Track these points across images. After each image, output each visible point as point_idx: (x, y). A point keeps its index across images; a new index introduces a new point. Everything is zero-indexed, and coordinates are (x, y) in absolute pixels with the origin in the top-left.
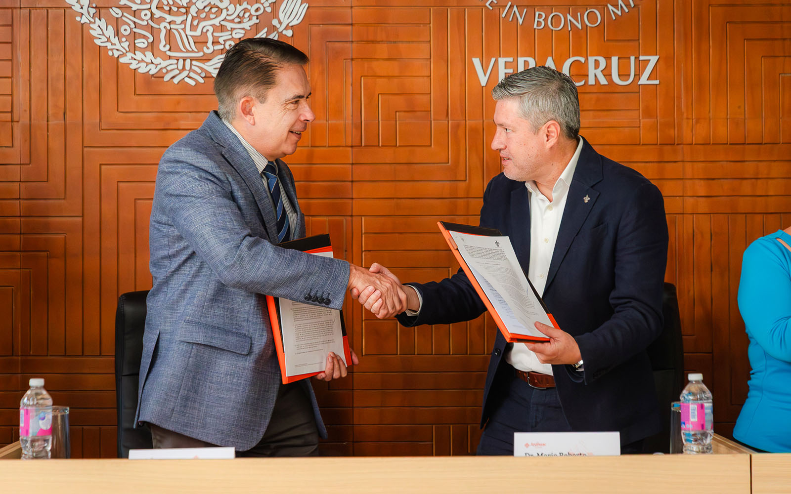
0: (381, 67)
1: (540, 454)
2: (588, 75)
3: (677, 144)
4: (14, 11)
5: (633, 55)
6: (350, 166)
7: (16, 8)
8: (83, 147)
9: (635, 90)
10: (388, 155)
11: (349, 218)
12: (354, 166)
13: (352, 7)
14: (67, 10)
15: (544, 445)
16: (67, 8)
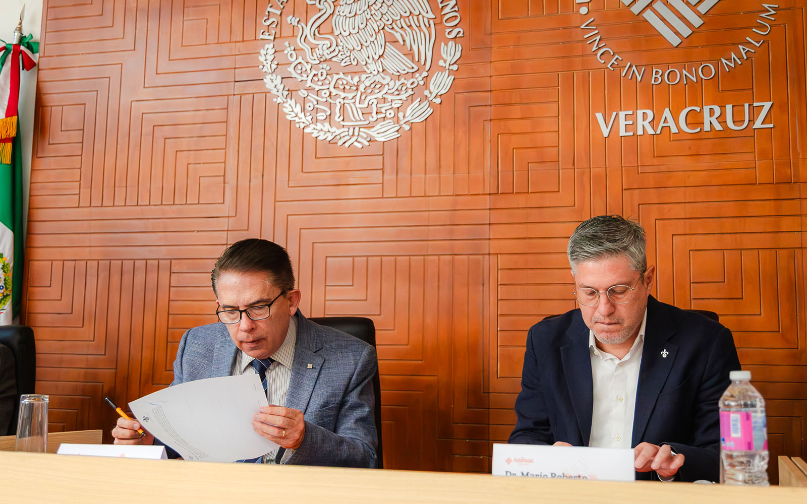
0: (516, 126)
1: (525, 474)
2: (703, 123)
3: (794, 182)
4: (230, 97)
5: (746, 103)
6: (488, 211)
7: (231, 95)
8: (275, 201)
9: (749, 134)
10: (521, 201)
11: (487, 256)
12: (491, 211)
13: (491, 76)
14: (268, 94)
15: (531, 461)
16: (267, 93)
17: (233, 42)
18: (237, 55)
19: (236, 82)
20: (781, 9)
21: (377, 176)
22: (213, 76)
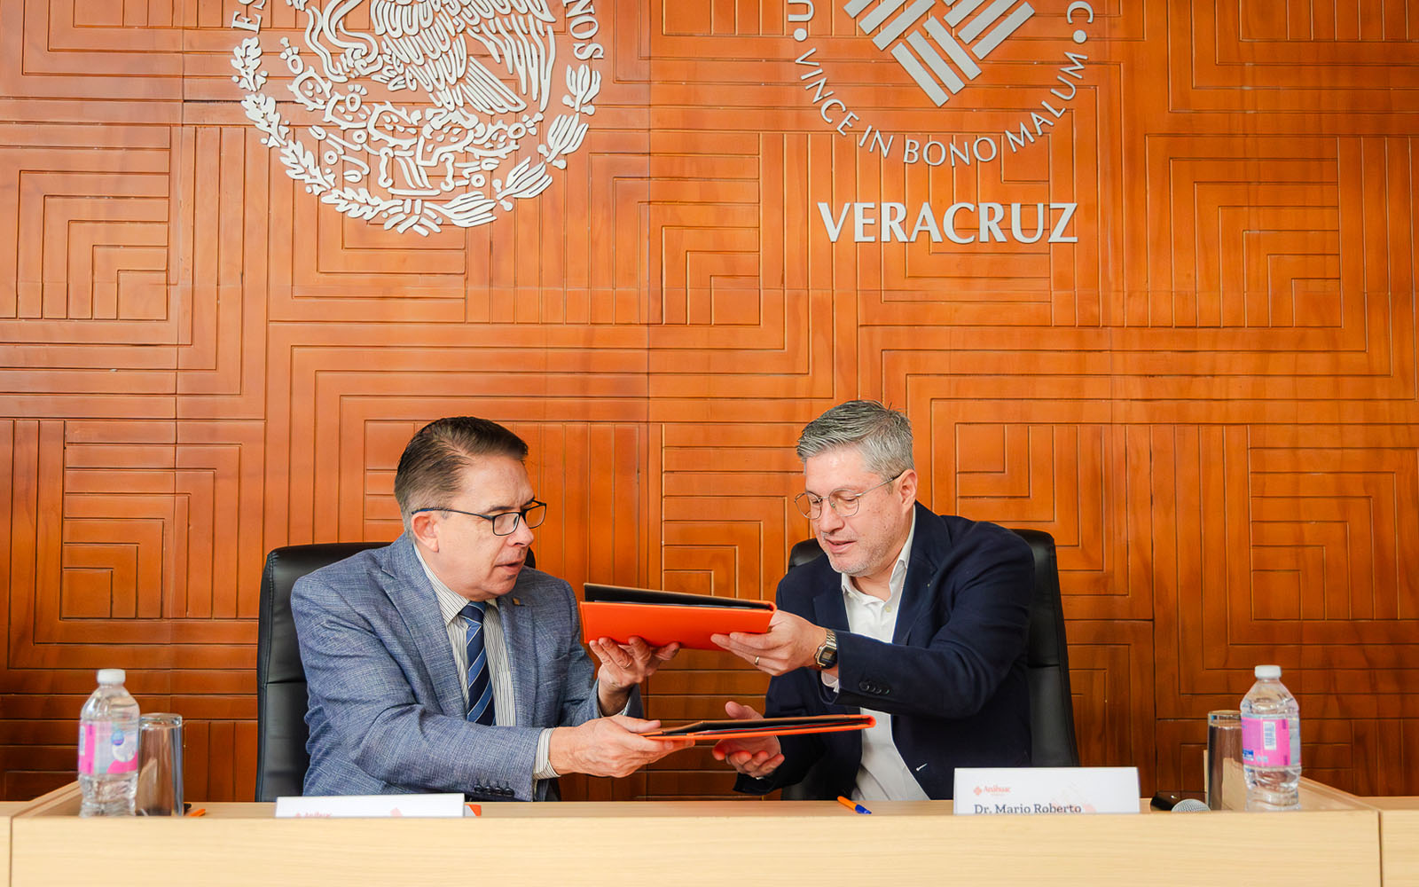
0: (690, 214)
1: (1001, 807)
3: (1103, 326)
4: (174, 128)
5: (1040, 202)
6: (646, 352)
7: (175, 125)
8: (268, 321)
9: (1044, 249)
10: (698, 337)
11: (645, 426)
12: (651, 352)
13: (650, 129)
14: (248, 129)
15: (1007, 790)
16: (248, 126)
17: (177, 28)
18: (187, 52)
19: (185, 101)
20: (1090, 63)
21: (456, 286)
22: (140, 88)
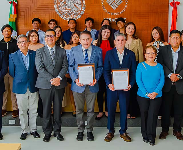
13: (90, 12)
16: (56, 12)
17: (50, 3)
19: (50, 10)
22: (47, 9)
